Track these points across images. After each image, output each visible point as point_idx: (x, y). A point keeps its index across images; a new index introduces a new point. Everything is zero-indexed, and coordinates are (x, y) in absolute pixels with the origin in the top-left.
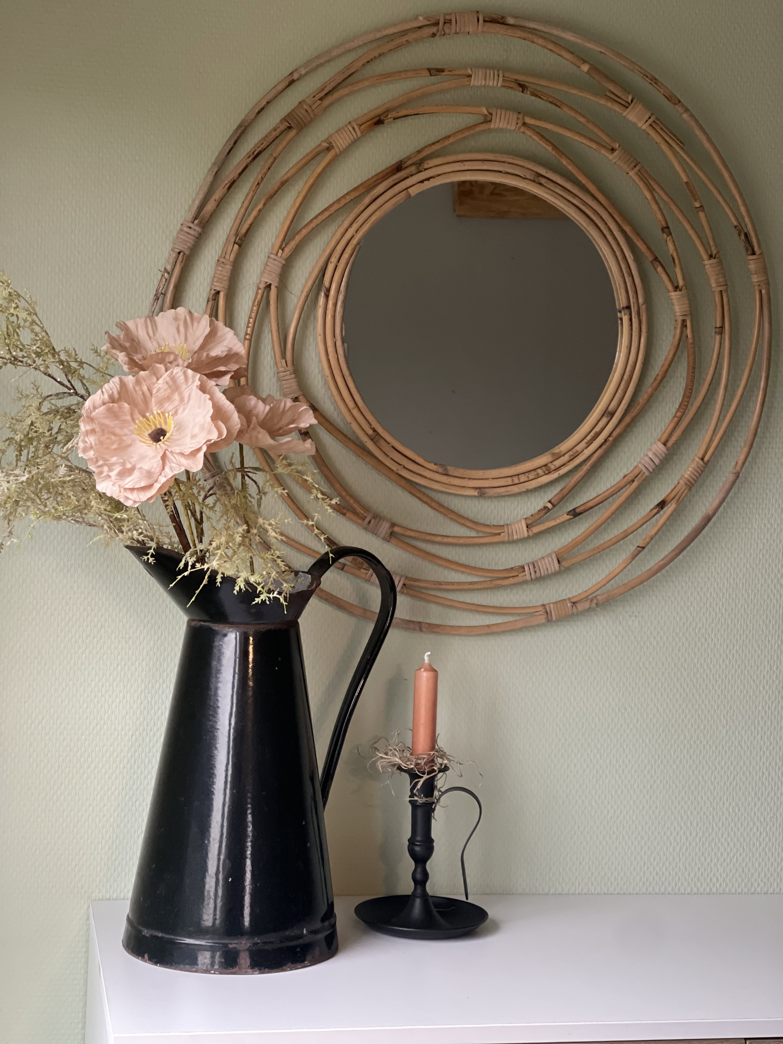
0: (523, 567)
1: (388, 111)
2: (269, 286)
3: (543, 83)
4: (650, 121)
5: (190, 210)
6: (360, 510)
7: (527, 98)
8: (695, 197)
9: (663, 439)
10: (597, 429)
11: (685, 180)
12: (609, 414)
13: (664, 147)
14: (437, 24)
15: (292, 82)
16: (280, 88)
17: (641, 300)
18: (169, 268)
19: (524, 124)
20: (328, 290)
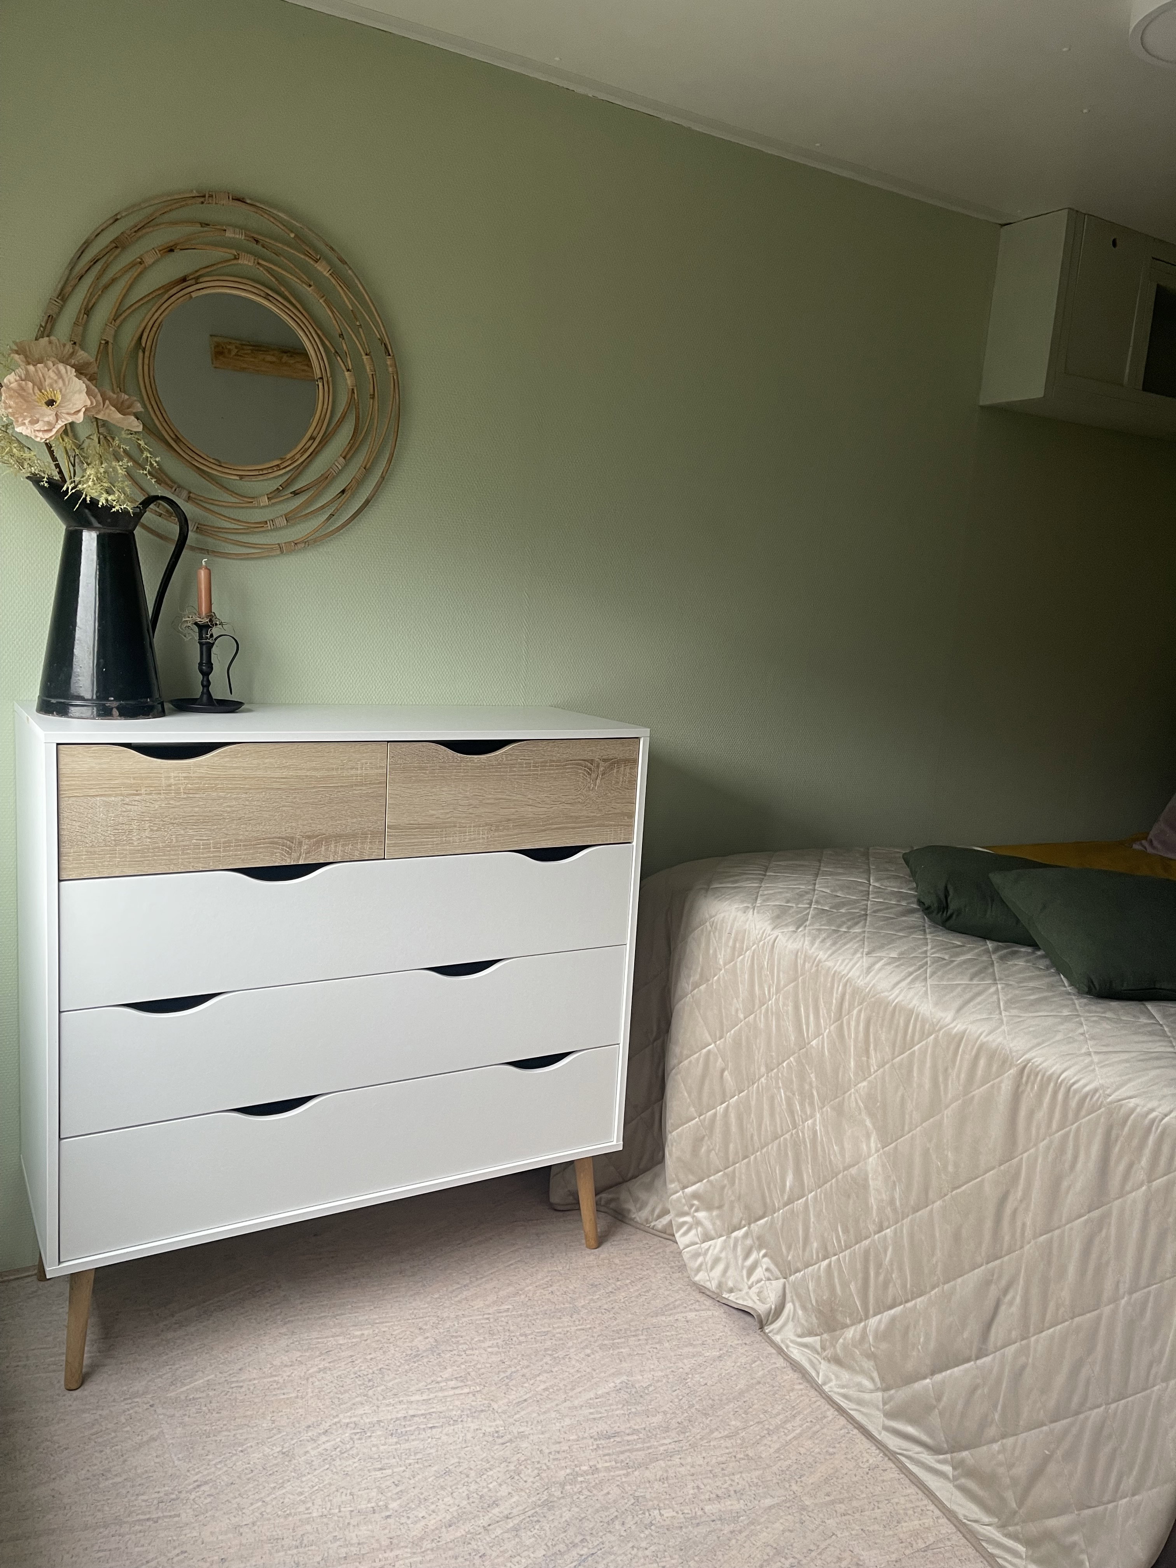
0: (266, 522)
1: (176, 245)
2: (107, 342)
3: (268, 240)
4: (330, 272)
5: (55, 291)
6: (169, 482)
7: (259, 248)
8: (357, 319)
9: (344, 455)
10: (306, 446)
11: (351, 308)
12: (312, 438)
13: (339, 288)
14: (204, 196)
15: (117, 220)
16: (109, 222)
17: (329, 375)
18: (43, 325)
19: (258, 263)
20: (144, 349)
